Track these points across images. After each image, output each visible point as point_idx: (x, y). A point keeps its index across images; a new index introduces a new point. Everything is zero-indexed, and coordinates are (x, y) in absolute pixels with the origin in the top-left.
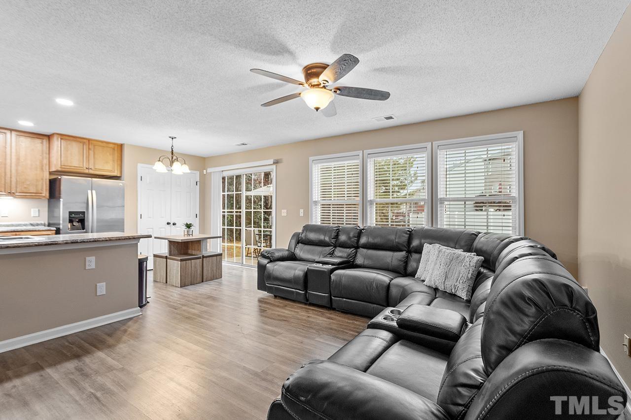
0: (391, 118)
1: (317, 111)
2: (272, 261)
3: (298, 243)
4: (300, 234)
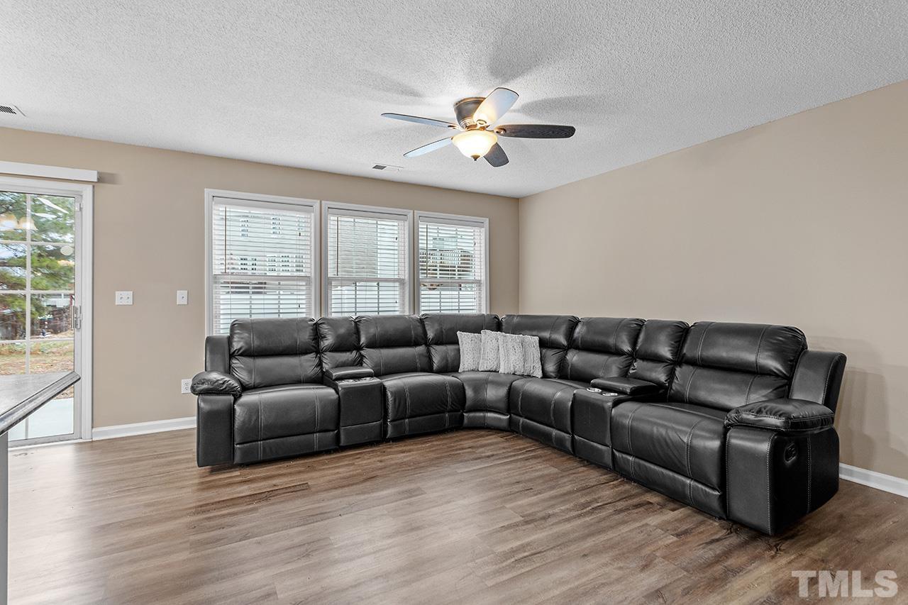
0: (382, 168)
1: (475, 160)
2: (237, 397)
3: (232, 356)
4: (230, 339)
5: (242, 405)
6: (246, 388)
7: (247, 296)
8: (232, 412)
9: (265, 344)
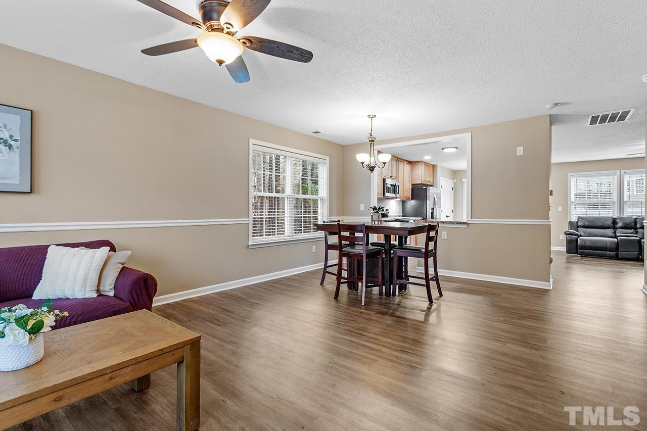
2: (578, 237)
3: (578, 227)
4: (577, 223)
5: (581, 239)
6: (581, 236)
7: (598, 210)
8: (577, 240)
9: (590, 224)
